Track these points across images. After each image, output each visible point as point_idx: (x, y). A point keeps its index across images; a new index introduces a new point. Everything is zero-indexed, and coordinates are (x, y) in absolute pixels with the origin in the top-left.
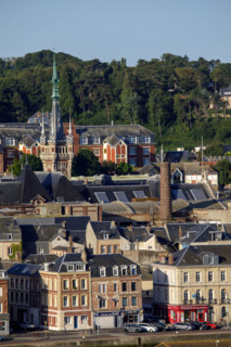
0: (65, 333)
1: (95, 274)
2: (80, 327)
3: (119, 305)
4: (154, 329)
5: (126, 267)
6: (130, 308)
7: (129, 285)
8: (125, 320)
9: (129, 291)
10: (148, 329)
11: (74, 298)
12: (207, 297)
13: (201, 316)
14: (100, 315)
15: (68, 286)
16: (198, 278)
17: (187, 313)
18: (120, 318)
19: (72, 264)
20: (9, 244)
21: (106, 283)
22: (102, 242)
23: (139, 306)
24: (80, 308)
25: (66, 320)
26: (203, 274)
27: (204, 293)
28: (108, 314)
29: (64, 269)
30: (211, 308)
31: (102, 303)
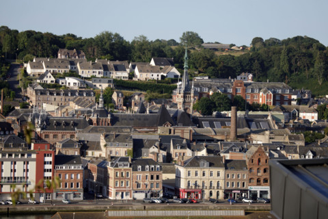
0: (115, 201)
1: (135, 169)
2: (125, 198)
3: (149, 187)
4: (159, 202)
5: (153, 166)
6: (155, 189)
7: (155, 177)
8: (152, 195)
9: (155, 180)
10: (156, 201)
11: (122, 182)
12: (201, 185)
13: (197, 195)
14: (136, 192)
15: (118, 175)
16: (196, 174)
17: (189, 193)
18: (149, 194)
19: (121, 163)
20: (126, 149)
21: (141, 175)
22: (176, 151)
23: (160, 189)
24: (125, 187)
25: (117, 194)
26: (200, 172)
27: (200, 183)
28: (142, 192)
29: (117, 166)
30: (203, 191)
31: (138, 186)
